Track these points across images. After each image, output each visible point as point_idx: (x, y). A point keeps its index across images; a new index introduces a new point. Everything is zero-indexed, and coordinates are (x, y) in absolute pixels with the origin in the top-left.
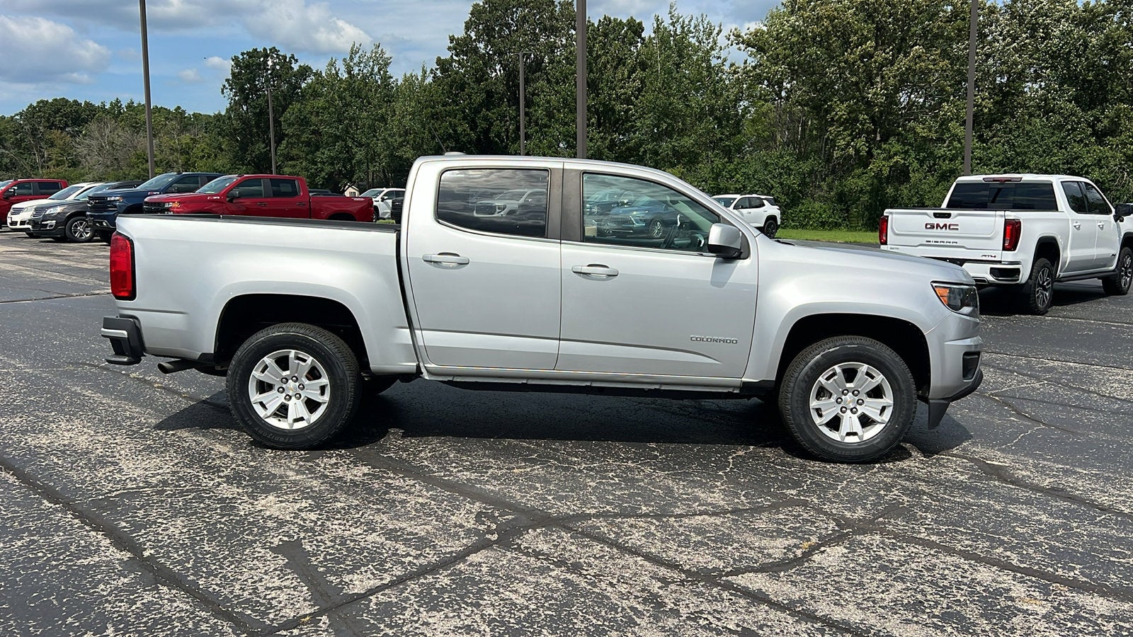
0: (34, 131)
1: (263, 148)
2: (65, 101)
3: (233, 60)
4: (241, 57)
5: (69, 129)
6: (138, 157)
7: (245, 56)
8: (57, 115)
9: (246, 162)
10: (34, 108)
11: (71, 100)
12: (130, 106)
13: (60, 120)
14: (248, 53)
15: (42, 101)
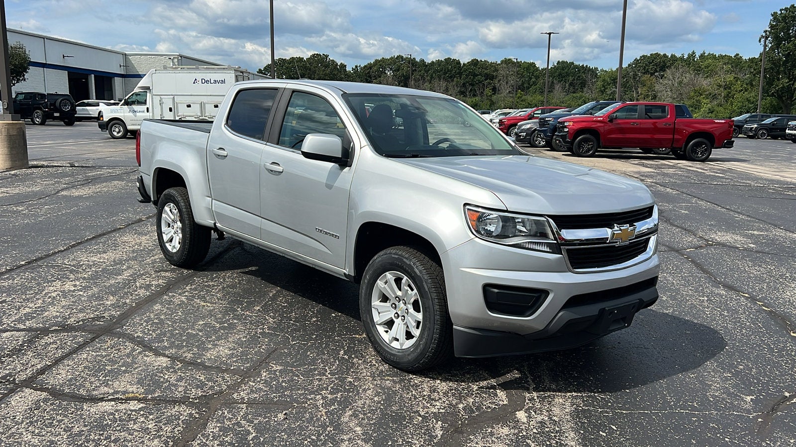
0: (635, 75)
1: (787, 83)
2: (657, 55)
3: (772, 15)
4: (779, 12)
5: (657, 74)
6: (695, 91)
7: (783, 12)
8: (651, 65)
9: (770, 94)
10: (638, 60)
11: (662, 54)
12: (702, 56)
13: (652, 68)
14: (786, 9)
15: (643, 56)
